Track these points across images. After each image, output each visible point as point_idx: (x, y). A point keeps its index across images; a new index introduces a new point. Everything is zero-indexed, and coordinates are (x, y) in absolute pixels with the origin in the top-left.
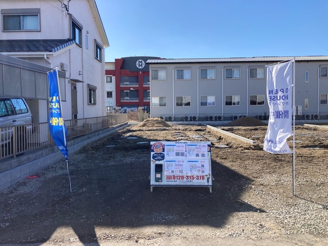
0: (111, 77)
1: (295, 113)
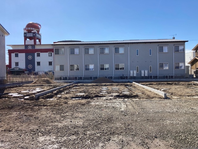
0: (51, 53)
1: (143, 75)
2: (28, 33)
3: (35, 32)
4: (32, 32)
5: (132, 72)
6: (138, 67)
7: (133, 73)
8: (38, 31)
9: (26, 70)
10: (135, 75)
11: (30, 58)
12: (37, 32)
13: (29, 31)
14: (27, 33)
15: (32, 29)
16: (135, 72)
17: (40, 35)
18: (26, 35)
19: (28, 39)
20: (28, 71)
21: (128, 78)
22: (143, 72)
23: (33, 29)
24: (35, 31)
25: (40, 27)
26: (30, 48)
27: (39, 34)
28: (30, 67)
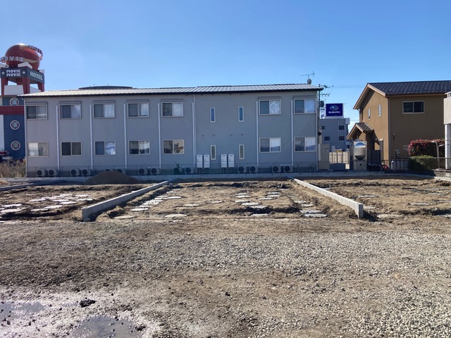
1: (224, 165)
2: (11, 68)
3: (26, 67)
4: (19, 65)
5: (200, 158)
6: (213, 148)
7: (203, 161)
8: (35, 66)
9: (5, 153)
10: (207, 165)
11: (15, 125)
12: (31, 67)
13: (13, 65)
14: (8, 69)
15: (17, 59)
16: (207, 158)
17: (42, 75)
18: (6, 74)
19: (10, 83)
20: (10, 155)
21: (192, 172)
22: (224, 158)
23: (21, 59)
24: (26, 64)
25: (39, 54)
26: (14, 102)
27: (38, 71)
28: (16, 146)
